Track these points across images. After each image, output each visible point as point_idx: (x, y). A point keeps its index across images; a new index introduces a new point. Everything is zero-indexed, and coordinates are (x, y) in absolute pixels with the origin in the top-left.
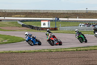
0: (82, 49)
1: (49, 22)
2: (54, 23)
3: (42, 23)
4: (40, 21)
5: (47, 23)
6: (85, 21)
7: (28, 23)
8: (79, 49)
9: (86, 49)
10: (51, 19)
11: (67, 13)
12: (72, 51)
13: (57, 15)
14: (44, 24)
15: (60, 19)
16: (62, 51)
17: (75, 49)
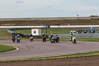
0: (72, 56)
1: (40, 30)
2: (45, 30)
3: (33, 31)
4: (31, 29)
5: (37, 31)
6: (76, 28)
7: (18, 32)
8: (70, 56)
9: (77, 56)
10: (42, 27)
11: (58, 21)
12: (62, 58)
14: (35, 32)
16: (52, 59)
17: (65, 57)
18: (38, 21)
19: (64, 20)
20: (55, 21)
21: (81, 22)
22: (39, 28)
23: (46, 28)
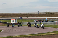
0: (35, 35)
1: (16, 20)
2: (19, 20)
3: (12, 20)
4: (11, 19)
5: (15, 20)
6: (37, 19)
8: (34, 35)
9: (38, 35)
12: (29, 36)
13: (20, 16)
14: (13, 21)
15: (22, 18)
16: (23, 37)
17: (31, 35)
18: (15, 14)
19: (30, 14)
20: (25, 15)
21: (40, 15)
22: (16, 19)
23: (20, 19)
